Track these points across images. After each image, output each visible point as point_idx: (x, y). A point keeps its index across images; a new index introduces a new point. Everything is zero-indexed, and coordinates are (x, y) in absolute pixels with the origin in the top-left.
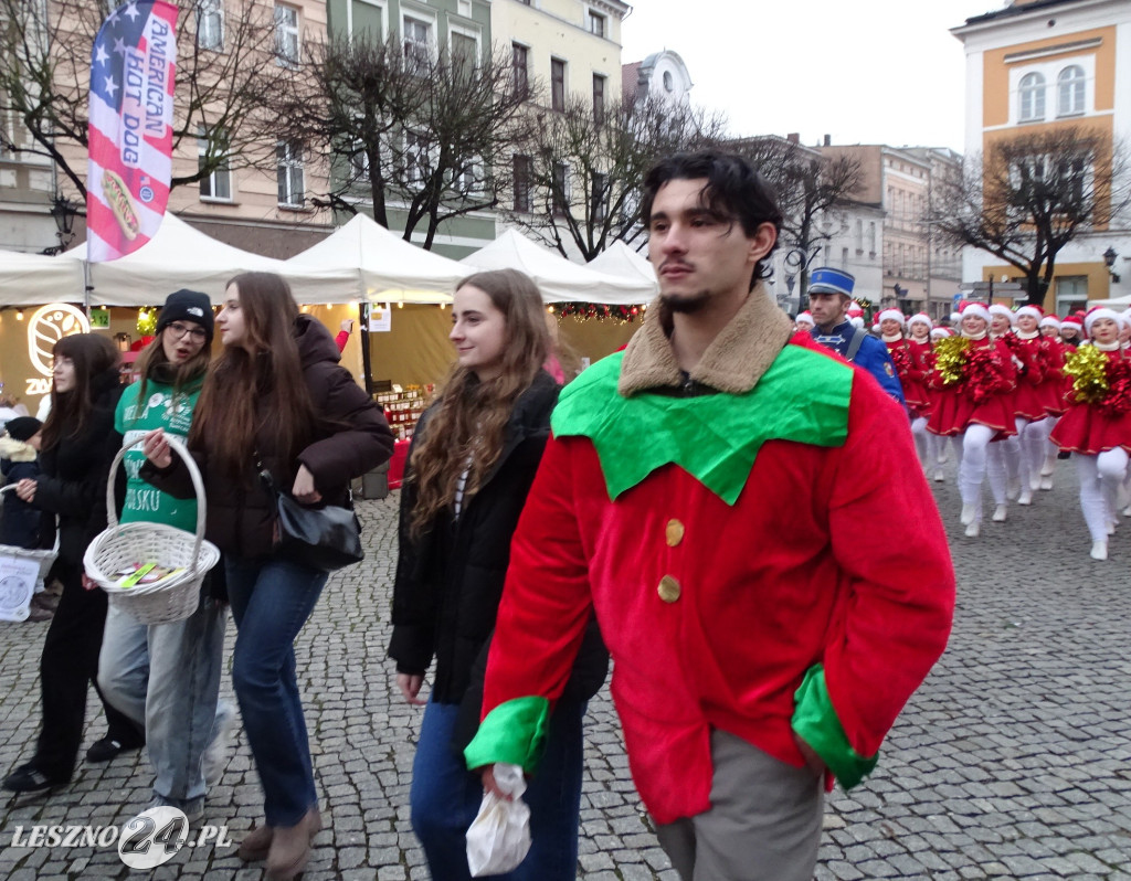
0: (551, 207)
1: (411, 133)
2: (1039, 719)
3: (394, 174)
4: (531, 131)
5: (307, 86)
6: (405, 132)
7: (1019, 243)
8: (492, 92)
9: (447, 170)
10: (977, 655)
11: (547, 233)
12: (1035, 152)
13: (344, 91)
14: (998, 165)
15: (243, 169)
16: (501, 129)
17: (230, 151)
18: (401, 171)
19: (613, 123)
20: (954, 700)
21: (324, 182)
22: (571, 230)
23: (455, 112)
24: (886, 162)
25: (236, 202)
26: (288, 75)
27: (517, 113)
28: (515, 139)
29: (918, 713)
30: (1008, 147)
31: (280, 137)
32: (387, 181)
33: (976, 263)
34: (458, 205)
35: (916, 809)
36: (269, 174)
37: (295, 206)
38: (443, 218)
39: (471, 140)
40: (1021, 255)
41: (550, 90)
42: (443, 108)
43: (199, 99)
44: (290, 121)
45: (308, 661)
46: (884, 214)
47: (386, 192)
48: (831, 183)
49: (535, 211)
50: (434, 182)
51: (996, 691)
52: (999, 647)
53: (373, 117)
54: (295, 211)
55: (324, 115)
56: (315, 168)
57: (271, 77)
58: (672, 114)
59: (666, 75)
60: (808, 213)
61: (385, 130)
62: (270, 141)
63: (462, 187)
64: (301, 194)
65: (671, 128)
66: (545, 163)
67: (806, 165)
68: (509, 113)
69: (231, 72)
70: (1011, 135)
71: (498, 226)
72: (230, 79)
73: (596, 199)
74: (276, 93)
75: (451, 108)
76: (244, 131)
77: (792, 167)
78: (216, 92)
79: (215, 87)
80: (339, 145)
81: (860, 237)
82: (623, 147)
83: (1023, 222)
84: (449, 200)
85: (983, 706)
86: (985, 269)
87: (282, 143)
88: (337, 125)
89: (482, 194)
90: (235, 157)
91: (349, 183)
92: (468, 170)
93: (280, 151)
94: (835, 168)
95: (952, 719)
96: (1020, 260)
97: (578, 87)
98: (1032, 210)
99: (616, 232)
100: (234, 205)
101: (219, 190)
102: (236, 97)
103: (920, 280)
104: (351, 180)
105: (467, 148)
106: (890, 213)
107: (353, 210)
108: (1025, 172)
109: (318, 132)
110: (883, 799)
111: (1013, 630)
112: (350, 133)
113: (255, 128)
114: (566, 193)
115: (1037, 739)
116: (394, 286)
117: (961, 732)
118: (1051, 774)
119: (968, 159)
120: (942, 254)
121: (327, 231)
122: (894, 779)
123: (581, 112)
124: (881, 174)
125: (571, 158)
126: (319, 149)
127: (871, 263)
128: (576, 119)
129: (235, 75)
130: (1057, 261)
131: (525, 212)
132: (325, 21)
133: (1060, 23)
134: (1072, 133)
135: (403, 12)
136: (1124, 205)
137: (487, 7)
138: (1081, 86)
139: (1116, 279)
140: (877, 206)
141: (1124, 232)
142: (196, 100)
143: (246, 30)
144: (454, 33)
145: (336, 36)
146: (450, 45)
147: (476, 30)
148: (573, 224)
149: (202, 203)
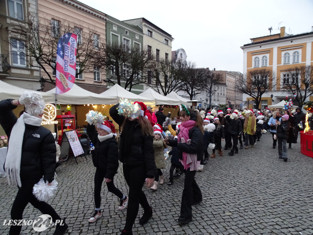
0: (157, 83)
2: (267, 192)
5: (103, 54)
7: (254, 93)
11: (156, 88)
12: (257, 74)
14: (250, 76)
21: (106, 76)
24: (227, 75)
25: (84, 80)
30: (252, 73)
34: (137, 82)
35: (245, 211)
36: (92, 73)
38: (133, 85)
40: (254, 96)
41: (156, 56)
46: (226, 86)
47: (120, 79)
48: (216, 79)
49: (153, 84)
50: (132, 77)
54: (98, 82)
56: (103, 72)
59: (181, 54)
60: (211, 86)
64: (99, 78)
66: (155, 73)
67: (211, 75)
70: (253, 70)
73: (167, 81)
77: (208, 75)
81: (221, 91)
82: (172, 71)
83: (255, 88)
84: (135, 81)
86: (247, 98)
87: (95, 66)
88: (108, 63)
94: (217, 76)
97: (162, 56)
98: (257, 86)
101: (80, 77)
103: (234, 100)
106: (228, 86)
108: (255, 78)
110: (239, 209)
114: (160, 80)
119: (244, 75)
120: (238, 95)
122: (240, 205)
124: (226, 77)
125: (161, 72)
127: (224, 96)
128: (163, 63)
129: (87, 51)
130: (262, 97)
131: (150, 83)
132: (105, 39)
133: (262, 47)
134: (265, 70)
135: (123, 37)
136: (275, 85)
137: (142, 37)
138: (266, 60)
139: (273, 101)
140: (225, 84)
141: (275, 91)
142: (78, 56)
143: (90, 41)
144: (135, 42)
145: (108, 42)
146: (134, 45)
147: (139, 42)
148: (162, 87)
149: (76, 80)
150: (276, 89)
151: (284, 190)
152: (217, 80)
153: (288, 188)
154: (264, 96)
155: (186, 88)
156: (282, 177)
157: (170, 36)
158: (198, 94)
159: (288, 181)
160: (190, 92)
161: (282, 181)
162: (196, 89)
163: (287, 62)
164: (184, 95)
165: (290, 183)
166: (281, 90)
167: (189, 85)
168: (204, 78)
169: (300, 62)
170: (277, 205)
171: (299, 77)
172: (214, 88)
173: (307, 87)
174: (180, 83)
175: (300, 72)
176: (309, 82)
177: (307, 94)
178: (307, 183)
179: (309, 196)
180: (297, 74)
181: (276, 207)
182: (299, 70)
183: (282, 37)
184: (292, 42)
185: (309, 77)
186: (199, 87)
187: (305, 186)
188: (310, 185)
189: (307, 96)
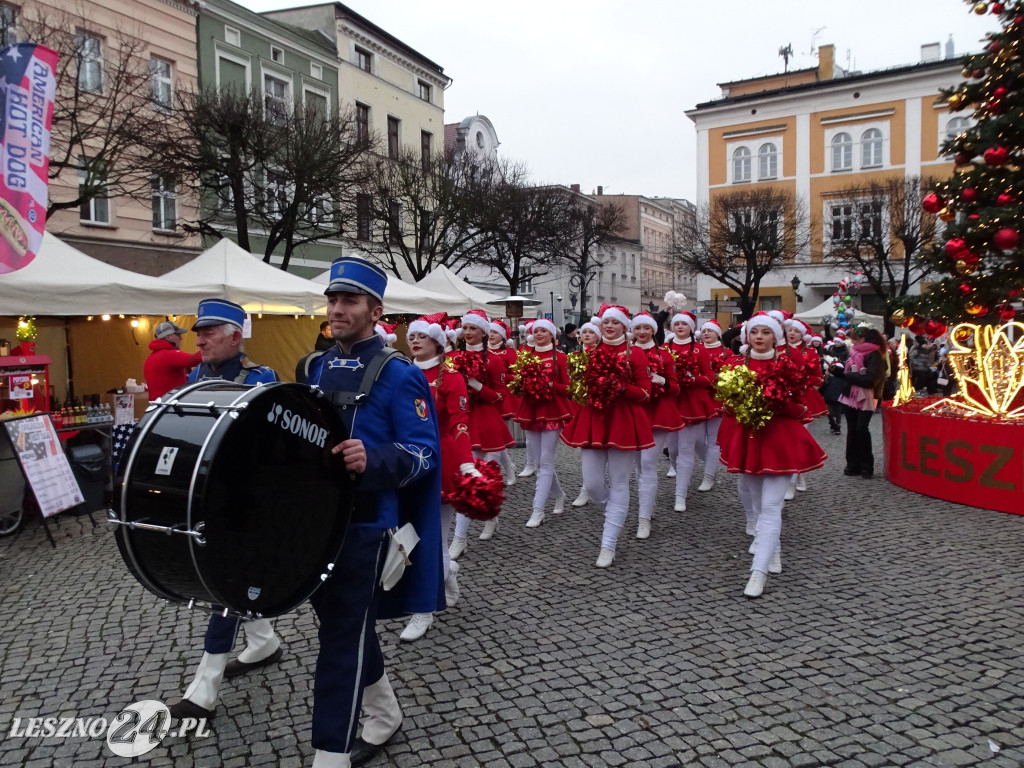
0: (388, 236)
1: (270, 172)
2: (751, 627)
3: (256, 206)
4: (370, 174)
5: (179, 128)
6: (265, 172)
7: (735, 272)
8: (339, 140)
9: (301, 204)
10: (707, 582)
11: (383, 257)
12: (745, 205)
13: (212, 134)
14: (720, 214)
15: (119, 198)
16: (346, 172)
17: (109, 181)
18: (262, 203)
19: (437, 171)
20: (692, 617)
21: (194, 211)
22: (404, 256)
23: (308, 156)
24: (643, 209)
25: (114, 226)
26: (161, 118)
28: (359, 180)
29: (666, 630)
30: (727, 200)
31: (154, 172)
32: (250, 211)
33: (707, 286)
34: (310, 234)
35: (665, 704)
36: (144, 202)
37: (168, 230)
38: (298, 244)
39: (321, 180)
40: (736, 281)
41: (387, 143)
42: (297, 153)
43: (79, 134)
44: (164, 157)
45: (174, 624)
46: (641, 248)
47: (249, 221)
48: (603, 223)
49: (374, 240)
50: (290, 213)
51: (721, 608)
52: (722, 575)
53: (237, 157)
54: (168, 235)
55: (194, 153)
56: (186, 199)
57: (146, 119)
58: (483, 166)
59: (479, 135)
60: (586, 246)
61: (248, 169)
62: (145, 174)
63: (314, 219)
64: (174, 221)
65: (483, 177)
66: (382, 201)
67: (585, 209)
68: (353, 159)
69: (109, 113)
70: (728, 192)
72: (108, 119)
73: (424, 231)
74: (151, 133)
75: (304, 153)
76: (121, 164)
77: (574, 210)
78: (95, 130)
79: (94, 125)
80: (206, 179)
81: (624, 265)
82: (445, 189)
83: (738, 256)
84: (303, 229)
85: (712, 620)
86: (712, 290)
87: (155, 176)
88: (205, 163)
89: (331, 225)
90: (113, 187)
91: (216, 212)
92: (318, 204)
93: (155, 184)
94: (606, 212)
95: (691, 632)
96: (736, 284)
97: (410, 140)
98: (744, 248)
99: (439, 258)
100: (113, 229)
101: (98, 215)
102: (114, 134)
104: (218, 210)
105: (318, 188)
106: (646, 248)
107: (219, 235)
108: (738, 220)
109: (188, 168)
110: (641, 699)
111: (732, 561)
112: (218, 170)
113: (131, 162)
114: (400, 226)
115: (750, 642)
116: (254, 300)
117: (697, 642)
119: (699, 208)
120: (683, 279)
121: (197, 253)
122: (649, 682)
123: (412, 160)
124: (639, 218)
125: (403, 198)
126: (189, 183)
127: (634, 285)
128: (408, 166)
129: (112, 116)
130: (761, 285)
131: (366, 240)
132: (196, 75)
133: (758, 111)
134: (769, 192)
135: (264, 71)
136: (804, 245)
137: (335, 72)
138: (774, 158)
139: (800, 299)
140: (636, 242)
141: (805, 265)
142: (76, 136)
143: (123, 78)
144: (307, 91)
145: (205, 88)
146: (304, 101)
147: (325, 90)
148: (405, 251)
149: (82, 225)
150: (808, 259)
151: (812, 617)
153: (831, 611)
154: (769, 281)
155: (495, 256)
156: (814, 570)
157: (437, 69)
158: (536, 275)
159: (832, 581)
160: (511, 271)
161: (811, 585)
162: (530, 257)
163: (843, 166)
164: (490, 279)
165: (837, 589)
166: (824, 260)
167: (505, 245)
168: (558, 219)
169: (887, 165)
170: (784, 675)
171: (885, 215)
172: (594, 255)
173: (910, 250)
174: (472, 236)
175: (887, 198)
176: (919, 234)
177: (911, 273)
178: (896, 589)
179: (901, 636)
180: (877, 207)
181: (778, 683)
182: (882, 192)
183: (823, 79)
184: (857, 96)
185: (917, 218)
186: (542, 250)
187: (890, 600)
188: (906, 593)
189: (911, 281)
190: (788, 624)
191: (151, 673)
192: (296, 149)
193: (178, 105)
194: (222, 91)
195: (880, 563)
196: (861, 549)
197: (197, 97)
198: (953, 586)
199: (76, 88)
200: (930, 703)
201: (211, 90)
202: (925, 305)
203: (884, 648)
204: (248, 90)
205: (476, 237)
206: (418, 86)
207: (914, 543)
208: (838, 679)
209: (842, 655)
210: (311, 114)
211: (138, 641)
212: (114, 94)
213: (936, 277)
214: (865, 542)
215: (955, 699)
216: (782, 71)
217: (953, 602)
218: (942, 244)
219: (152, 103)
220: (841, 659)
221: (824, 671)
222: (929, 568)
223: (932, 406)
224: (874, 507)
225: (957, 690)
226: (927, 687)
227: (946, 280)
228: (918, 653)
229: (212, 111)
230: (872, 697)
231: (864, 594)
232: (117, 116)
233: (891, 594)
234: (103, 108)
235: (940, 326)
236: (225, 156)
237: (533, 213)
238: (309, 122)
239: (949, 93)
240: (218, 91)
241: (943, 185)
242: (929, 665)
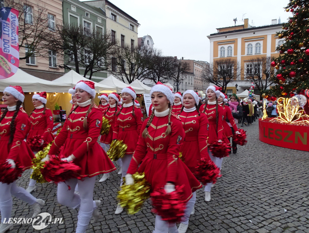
0: (121, 70)
1: (86, 50)
2: (223, 180)
3: (81, 60)
4: (116, 52)
5: (57, 36)
6: (84, 50)
7: (220, 82)
8: (106, 41)
9: (95, 60)
11: (119, 76)
12: (223, 63)
13: (68, 38)
14: (216, 66)
15: (39, 57)
16: (109, 51)
17: (35, 51)
18: (83, 60)
19: (136, 51)
21: (62, 61)
22: (126, 76)
23: (97, 46)
24: (195, 64)
25: (37, 65)
26: (52, 33)
27: (113, 47)
28: (112, 53)
30: (218, 62)
31: (49, 49)
32: (79, 62)
34: (98, 69)
36: (47, 58)
37: (54, 67)
38: (94, 72)
39: (101, 53)
41: (121, 42)
42: (94, 45)
43: (26, 37)
44: (52, 45)
46: (194, 75)
47: (79, 65)
48: (183, 68)
49: (117, 71)
50: (92, 63)
53: (76, 45)
54: (54, 69)
55: (62, 44)
56: (59, 58)
57: (47, 33)
58: (149, 50)
59: (148, 41)
60: (179, 74)
61: (79, 49)
62: (47, 50)
63: (99, 65)
64: (56, 64)
65: (149, 53)
66: (119, 60)
67: (178, 64)
68: (111, 47)
69: (35, 30)
70: (219, 60)
71: (108, 75)
72: (35, 32)
73: (132, 69)
74: (48, 37)
75: (96, 45)
76: (39, 47)
77: (175, 64)
78: (31, 36)
79: (30, 34)
80: (66, 52)
81: (189, 80)
82: (138, 57)
83: (221, 78)
84: (96, 68)
87: (50, 51)
88: (65, 47)
89: (104, 67)
90: (37, 53)
91: (69, 62)
92: (100, 60)
93: (50, 53)
94: (184, 65)
96: (220, 86)
97: (128, 42)
98: (223, 76)
99: (136, 77)
100: (37, 66)
101: (32, 62)
102: (37, 37)
103: (201, 90)
104: (69, 61)
105: (100, 55)
107: (70, 69)
108: (221, 68)
109: (60, 48)
112: (69, 49)
113: (42, 46)
114: (125, 67)
115: (222, 184)
118: (225, 191)
119: (210, 64)
120: (205, 84)
121: (63, 74)
123: (128, 48)
124: (194, 66)
125: (126, 59)
126: (61, 53)
127: (192, 86)
128: (127, 50)
129: (36, 31)
130: (227, 86)
131: (115, 71)
132: (62, 20)
133: (227, 37)
134: (230, 60)
135: (83, 20)
136: (239, 75)
137: (105, 21)
138: (231, 50)
139: (238, 90)
140: (193, 73)
141: (239, 81)
142: (25, 37)
143: (40, 20)
144: (96, 26)
145: (65, 24)
146: (96, 29)
147: (102, 26)
148: (126, 75)
149: (27, 65)
150: (240, 79)
152: (185, 69)
154: (229, 85)
155: (152, 77)
157: (136, 21)
162: (162, 77)
163: (250, 53)
164: (151, 83)
166: (244, 80)
167: (155, 73)
168: (171, 66)
169: (262, 53)
170: (231, 193)
171: (261, 67)
172: (181, 77)
173: (267, 77)
174: (146, 71)
175: (262, 62)
176: (269, 73)
177: (267, 83)
178: (261, 169)
179: (262, 182)
180: (259, 65)
181: (230, 195)
182: (260, 61)
183: (245, 28)
184: (254, 33)
185: (269, 68)
186: (166, 75)
187: (259, 172)
188: (264, 170)
189: (267, 86)
190: (233, 179)
191: (51, 198)
192: (94, 44)
193: (57, 29)
194: (70, 25)
195: (257, 163)
196: (252, 159)
197: (63, 27)
198: (276, 168)
199: (25, 22)
200: (269, 199)
201: (67, 25)
202: (271, 92)
203: (258, 185)
204: (79, 25)
205: (147, 71)
206: (130, 26)
207: (266, 157)
208: (245, 194)
209: (247, 187)
210: (98, 33)
211: (47, 188)
212: (37, 25)
213: (274, 85)
214: (253, 157)
215: (276, 198)
216: (234, 26)
217: (276, 173)
218: (276, 76)
219: (49, 28)
220: (246, 188)
221: (242, 192)
222: (270, 164)
223: (272, 120)
224: (256, 147)
225: (276, 196)
226: (269, 195)
227: (276, 85)
228: (267, 186)
229: (68, 31)
230: (254, 198)
231: (253, 171)
232: (38, 31)
233: (260, 171)
234: (33, 29)
235: (274, 98)
236: (72, 45)
237: (164, 64)
238: (97, 36)
239: (279, 34)
240: (69, 25)
241: (276, 59)
242: (269, 189)
